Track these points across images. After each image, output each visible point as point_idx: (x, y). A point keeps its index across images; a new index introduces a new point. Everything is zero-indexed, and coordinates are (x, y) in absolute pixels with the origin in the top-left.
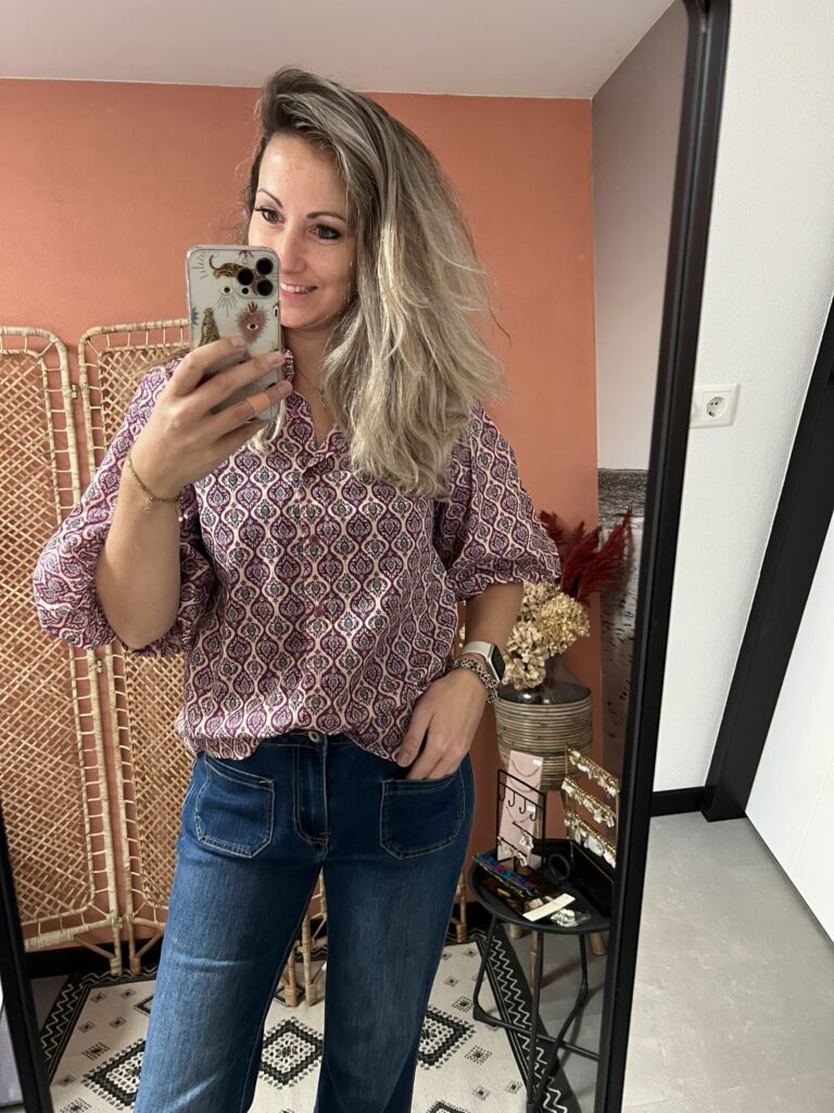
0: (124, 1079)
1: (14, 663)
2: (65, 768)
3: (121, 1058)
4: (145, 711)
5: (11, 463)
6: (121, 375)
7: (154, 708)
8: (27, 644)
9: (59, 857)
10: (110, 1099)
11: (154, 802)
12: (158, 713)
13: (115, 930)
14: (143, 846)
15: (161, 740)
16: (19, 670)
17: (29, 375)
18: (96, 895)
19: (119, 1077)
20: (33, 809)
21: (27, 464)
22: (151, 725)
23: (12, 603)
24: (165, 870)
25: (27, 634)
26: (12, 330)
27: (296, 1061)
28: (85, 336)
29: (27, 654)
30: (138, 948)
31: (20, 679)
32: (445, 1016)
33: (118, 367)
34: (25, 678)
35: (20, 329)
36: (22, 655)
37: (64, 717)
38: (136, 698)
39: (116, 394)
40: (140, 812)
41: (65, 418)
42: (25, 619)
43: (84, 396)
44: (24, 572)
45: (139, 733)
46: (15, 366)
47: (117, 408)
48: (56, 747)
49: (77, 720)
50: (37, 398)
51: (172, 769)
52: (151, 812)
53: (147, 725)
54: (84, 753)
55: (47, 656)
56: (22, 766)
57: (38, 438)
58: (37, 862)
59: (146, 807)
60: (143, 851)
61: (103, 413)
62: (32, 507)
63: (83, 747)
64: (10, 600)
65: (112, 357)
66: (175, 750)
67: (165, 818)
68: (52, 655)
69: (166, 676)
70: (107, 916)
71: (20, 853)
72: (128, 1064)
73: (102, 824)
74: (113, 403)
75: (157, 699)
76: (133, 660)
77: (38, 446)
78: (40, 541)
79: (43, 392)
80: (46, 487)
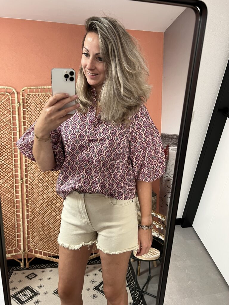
0: (22, 297)
2: (11, 209)
3: (21, 291)
4: (34, 195)
6: (32, 101)
7: (36, 194)
8: (2, 174)
9: (8, 234)
10: (17, 302)
11: (35, 220)
12: (37, 195)
13: (22, 255)
14: (31, 232)
15: (38, 203)
17: (6, 100)
18: (18, 245)
19: (20, 296)
21: (5, 124)
22: (35, 199)
24: (37, 239)
25: (2, 171)
26: (2, 87)
28: (23, 90)
29: (2, 177)
30: (28, 261)
33: (31, 99)
35: (4, 87)
37: (11, 195)
38: (31, 191)
39: (30, 106)
40: (31, 222)
41: (16, 112)
42: (2, 167)
43: (22, 106)
44: (2, 154)
45: (32, 200)
46: (3, 97)
47: (30, 110)
48: (9, 203)
49: (15, 196)
50: (8, 106)
51: (40, 211)
52: (34, 223)
53: (34, 198)
54: (16, 205)
55: (7, 178)
57: (8, 117)
59: (33, 221)
60: (31, 233)
61: (26, 111)
62: (5, 136)
63: (16, 203)
65: (29, 96)
66: (41, 206)
67: (38, 225)
68: (9, 177)
69: (40, 185)
70: (20, 251)
72: (23, 293)
73: (20, 225)
74: (29, 109)
75: (37, 191)
76: (31, 180)
77: (8, 119)
78: (7, 146)
79: (10, 104)
80: (10, 131)
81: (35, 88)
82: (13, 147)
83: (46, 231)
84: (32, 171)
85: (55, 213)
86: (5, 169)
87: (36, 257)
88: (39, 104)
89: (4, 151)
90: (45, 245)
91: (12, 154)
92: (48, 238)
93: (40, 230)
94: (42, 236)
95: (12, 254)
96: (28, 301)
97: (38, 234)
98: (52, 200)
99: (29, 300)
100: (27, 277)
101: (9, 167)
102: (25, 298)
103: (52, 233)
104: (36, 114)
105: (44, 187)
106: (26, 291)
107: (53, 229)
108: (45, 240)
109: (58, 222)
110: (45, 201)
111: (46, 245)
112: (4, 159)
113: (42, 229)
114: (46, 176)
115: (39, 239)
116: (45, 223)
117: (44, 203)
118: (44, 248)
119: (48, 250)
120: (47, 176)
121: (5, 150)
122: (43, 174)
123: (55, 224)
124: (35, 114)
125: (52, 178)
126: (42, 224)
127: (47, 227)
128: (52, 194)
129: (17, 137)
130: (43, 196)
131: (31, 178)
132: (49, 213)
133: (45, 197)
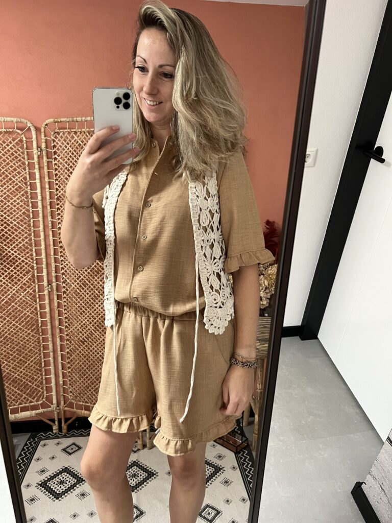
0: (56, 486)
1: (9, 284)
2: (33, 336)
3: (54, 475)
4: (72, 310)
5: (8, 187)
6: (63, 144)
7: (77, 309)
8: (15, 276)
9: (29, 377)
10: (49, 496)
11: (76, 354)
12: (79, 311)
13: (55, 412)
15: (80, 324)
16: (11, 288)
17: (17, 142)
18: (47, 396)
19: (53, 485)
20: (17, 354)
21: (16, 187)
23: (8, 255)
24: (80, 385)
25: (15, 271)
26: (9, 119)
27: (138, 480)
28: (45, 123)
29: (15, 280)
30: (66, 422)
31: (11, 292)
32: (210, 462)
33: (62, 140)
34: (14, 292)
35: (12, 119)
36: (13, 281)
37: (33, 311)
38: (68, 304)
39: (60, 154)
40: (69, 358)
41: (35, 165)
42: (14, 263)
43: (44, 153)
44: (14, 240)
45: (69, 320)
46: (10, 137)
47: (61, 160)
48: (28, 326)
49: (39, 313)
50: (21, 154)
51: (85, 338)
52: (74, 358)
53: (73, 317)
54: (42, 329)
55: (24, 281)
56: (12, 334)
57: (21, 175)
58: (19, 379)
59: (71, 356)
60: (70, 376)
61: (54, 163)
62: (18, 209)
63: (41, 326)
64: (7, 254)
65: (59, 134)
66: (87, 329)
67: (81, 361)
68: (27, 281)
69: (83, 294)
70: (52, 406)
71: (11, 374)
72: (58, 478)
73: (50, 363)
74: (58, 158)
75: (79, 304)
76: (66, 285)
77: (21, 178)
78: (22, 226)
79: (24, 151)
80: (25, 199)
81: (68, 120)
82: (32, 228)
83: (96, 371)
84: (68, 269)
86: (20, 267)
88: (76, 149)
89: (17, 236)
91: (30, 240)
93: (85, 370)
94: (89, 380)
95: (37, 411)
96: (67, 493)
97: (82, 377)
99: (69, 492)
100: (64, 450)
101: (26, 264)
102: (62, 487)
105: (90, 296)
106: (64, 476)
108: (95, 386)
110: (93, 321)
112: (18, 250)
113: (89, 368)
114: (94, 278)
115: (84, 386)
116: (94, 358)
117: (92, 324)
120: (96, 278)
121: (18, 234)
122: (87, 274)
124: (70, 169)
126: (89, 359)
127: (98, 364)
129: (38, 210)
130: (89, 312)
131: (67, 283)
133: (93, 314)
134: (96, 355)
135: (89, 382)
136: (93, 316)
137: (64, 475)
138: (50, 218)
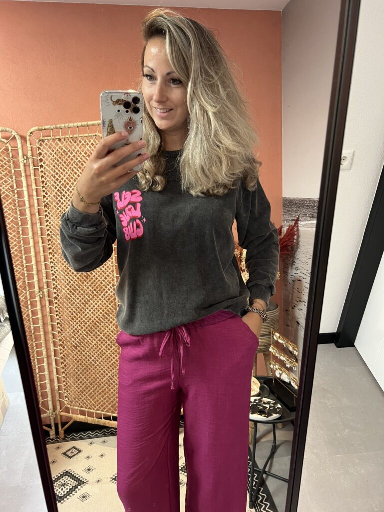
0: (58, 489)
4: (64, 315)
6: (48, 151)
7: (68, 314)
11: (69, 359)
12: (71, 317)
13: (52, 418)
14: (64, 379)
15: (72, 329)
17: (2, 151)
18: (43, 402)
21: (3, 196)
22: (67, 323)
24: (76, 390)
28: (30, 132)
30: (63, 427)
33: (47, 147)
37: (25, 318)
38: (59, 309)
39: (46, 161)
40: (63, 363)
41: (21, 173)
43: (31, 161)
45: (61, 326)
47: (47, 168)
49: (31, 320)
50: (7, 163)
51: (77, 343)
52: (68, 363)
53: (65, 322)
54: (35, 336)
57: (7, 184)
59: (65, 361)
60: (64, 381)
61: (40, 170)
62: (6, 217)
63: (34, 333)
66: (79, 334)
67: (74, 366)
69: (74, 299)
70: (48, 412)
72: (59, 483)
73: (44, 369)
74: (45, 166)
75: (70, 310)
76: (58, 291)
77: (8, 187)
79: (10, 160)
80: (13, 207)
81: (52, 127)
82: (22, 236)
83: (90, 375)
84: (58, 275)
85: (104, 345)
87: (76, 420)
88: (61, 156)
90: (89, 400)
91: (20, 248)
92: (94, 387)
93: (79, 375)
94: (83, 385)
96: (69, 495)
97: (77, 382)
98: (97, 323)
99: (71, 495)
100: (65, 454)
102: (64, 490)
103: (100, 378)
104: (57, 174)
105: (81, 301)
106: (65, 480)
107: (102, 372)
108: (89, 391)
109: (110, 360)
110: (84, 326)
111: (91, 400)
113: (83, 373)
114: (83, 283)
115: (79, 391)
116: (87, 363)
117: (84, 329)
118: (89, 404)
119: (96, 407)
120: (86, 283)
122: (77, 280)
123: (104, 364)
124: (56, 176)
125: (95, 286)
126: (83, 364)
127: (92, 369)
128: (97, 313)
129: (27, 218)
130: (80, 317)
131: (57, 289)
132: (94, 347)
133: (84, 319)
134: (89, 360)
135: (83, 387)
136: (84, 322)
137: (66, 478)
138: (39, 225)
